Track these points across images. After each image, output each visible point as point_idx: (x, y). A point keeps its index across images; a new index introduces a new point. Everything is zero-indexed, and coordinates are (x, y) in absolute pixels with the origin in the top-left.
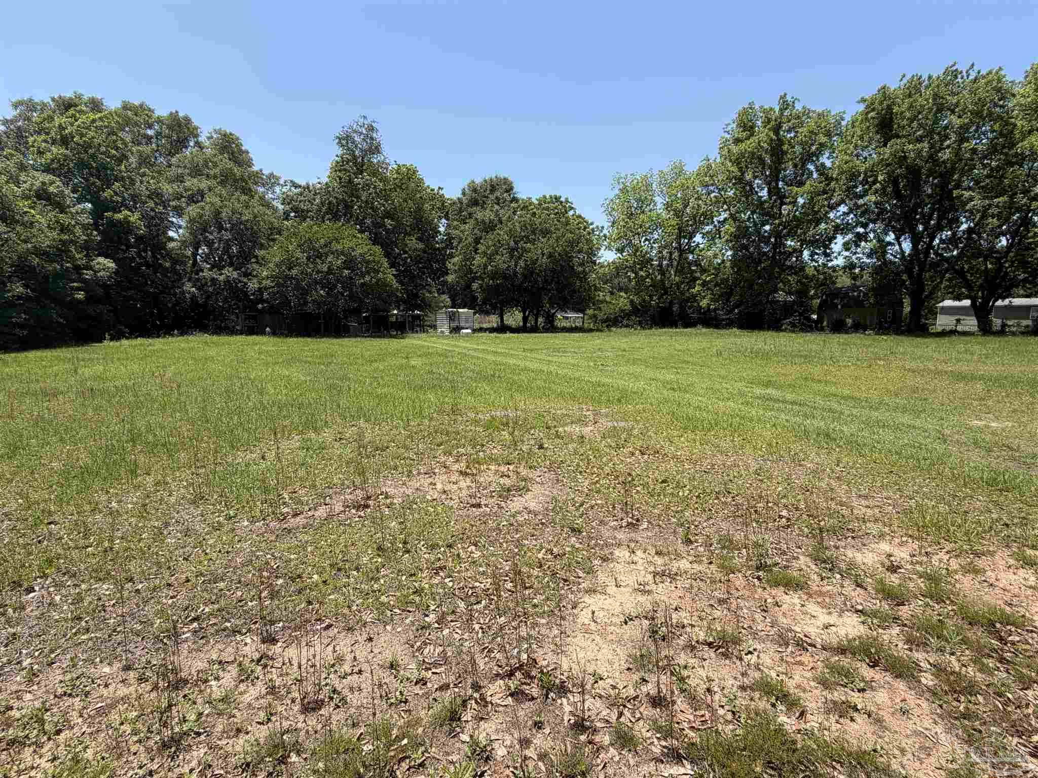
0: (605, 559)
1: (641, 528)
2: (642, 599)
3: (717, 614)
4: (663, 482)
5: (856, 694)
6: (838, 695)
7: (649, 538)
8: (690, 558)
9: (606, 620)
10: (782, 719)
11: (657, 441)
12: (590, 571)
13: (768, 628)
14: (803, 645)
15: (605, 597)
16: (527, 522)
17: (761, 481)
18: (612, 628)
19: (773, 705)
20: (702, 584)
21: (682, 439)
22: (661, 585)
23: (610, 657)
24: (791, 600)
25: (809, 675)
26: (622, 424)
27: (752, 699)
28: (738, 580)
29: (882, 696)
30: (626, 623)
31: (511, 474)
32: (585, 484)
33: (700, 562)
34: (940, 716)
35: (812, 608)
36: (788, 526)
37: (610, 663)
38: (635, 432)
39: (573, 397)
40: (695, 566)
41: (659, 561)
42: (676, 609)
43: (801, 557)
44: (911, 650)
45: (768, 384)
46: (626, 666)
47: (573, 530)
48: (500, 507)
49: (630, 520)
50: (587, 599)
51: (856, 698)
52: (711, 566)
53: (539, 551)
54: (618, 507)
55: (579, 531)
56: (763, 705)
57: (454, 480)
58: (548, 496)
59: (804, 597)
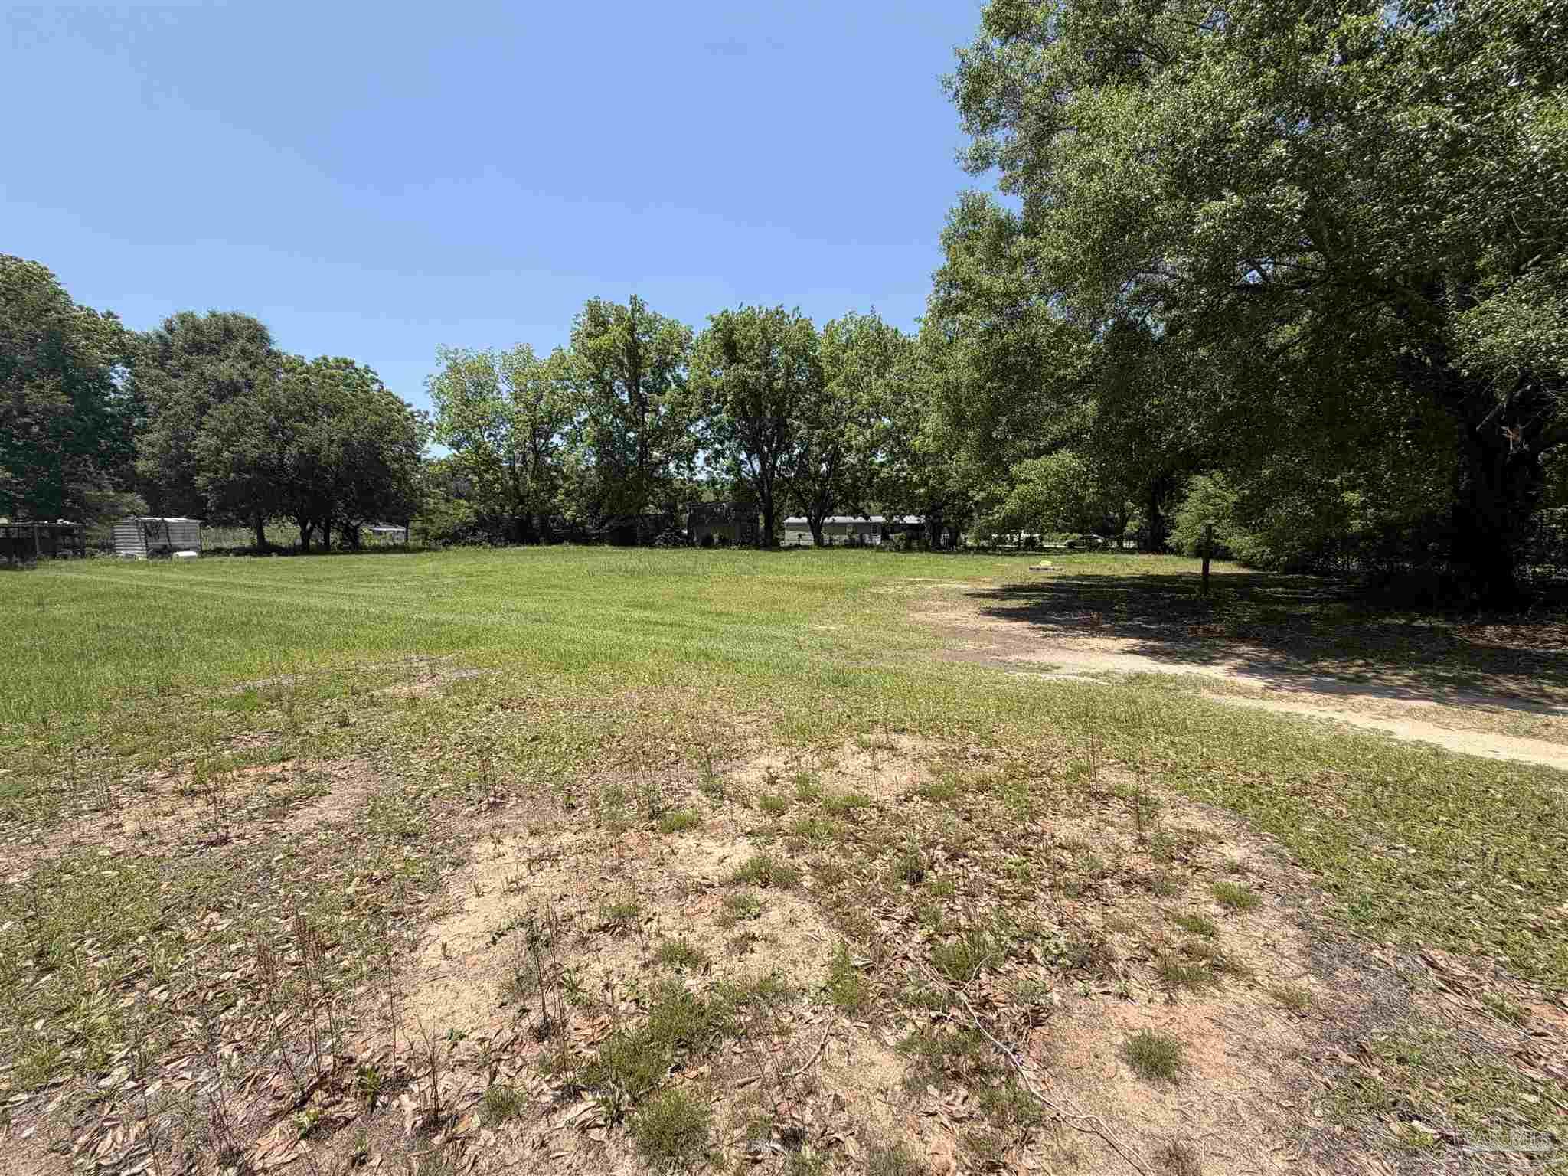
0: (457, 864)
1: (508, 806)
2: (514, 901)
3: (611, 886)
4: (534, 739)
5: (753, 922)
6: (737, 930)
7: (520, 817)
8: (575, 828)
9: (465, 949)
10: (688, 982)
11: (523, 689)
12: (437, 887)
13: (667, 883)
14: (702, 889)
15: (461, 917)
16: (325, 845)
17: (646, 715)
18: (475, 957)
19: (678, 971)
20: (589, 856)
21: (554, 681)
22: (539, 874)
23: (474, 1000)
24: (685, 843)
25: (710, 920)
26: (472, 673)
27: (656, 975)
28: (631, 838)
29: (774, 915)
30: (494, 942)
31: (289, 775)
32: (420, 764)
33: (586, 829)
34: (820, 913)
35: (708, 844)
36: (678, 761)
37: (475, 1008)
38: (492, 681)
39: (396, 644)
40: (581, 836)
41: (535, 843)
42: (561, 899)
43: (693, 792)
44: (792, 857)
45: (646, 606)
46: (498, 1002)
47: (406, 835)
48: (269, 832)
49: (491, 800)
50: (434, 930)
51: (754, 927)
52: (600, 830)
53: (348, 883)
54: (474, 786)
55: (416, 835)
56: (668, 975)
57: (166, 809)
58: (359, 796)
59: (699, 835)
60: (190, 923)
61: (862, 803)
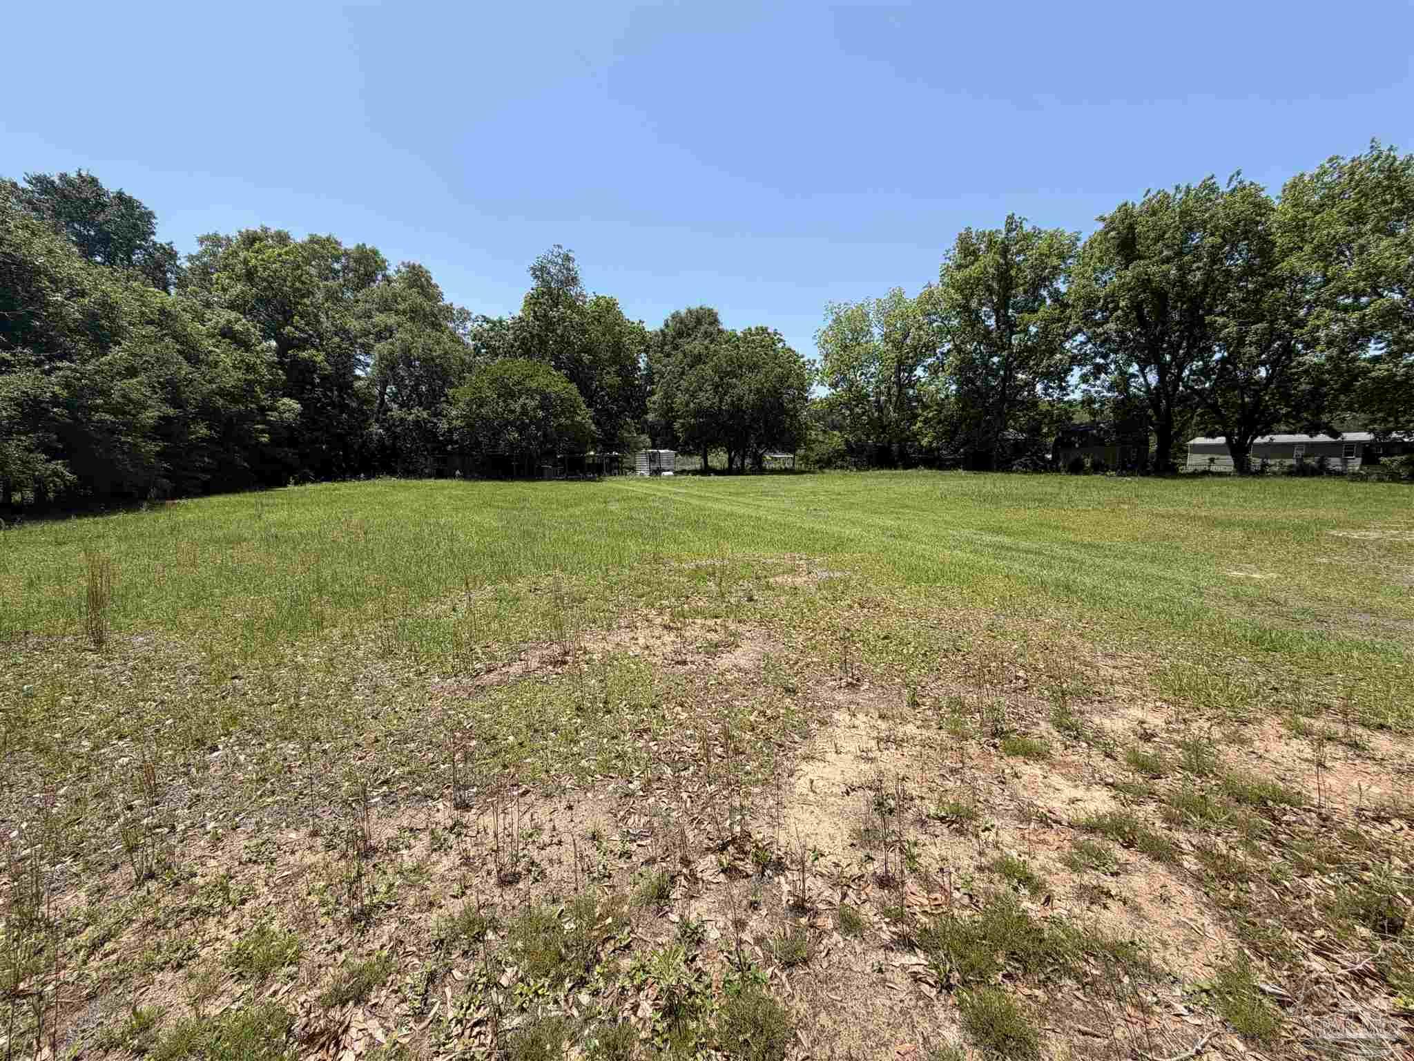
0: (823, 723)
1: (862, 689)
2: (864, 766)
3: (949, 785)
4: (885, 638)
5: (1110, 879)
6: (1089, 878)
7: (871, 700)
8: (919, 723)
9: (826, 790)
10: (1026, 904)
11: (878, 593)
12: (807, 736)
13: (1007, 802)
14: (1047, 821)
15: (823, 764)
16: (737, 682)
17: (994, 637)
18: (833, 799)
19: (1016, 889)
20: (931, 752)
21: (905, 591)
22: (886, 752)
23: (832, 831)
24: (1032, 770)
25: (1055, 855)
26: (838, 574)
27: (991, 882)
28: (972, 748)
29: (1138, 881)
30: (848, 793)
31: (718, 628)
32: (799, 639)
33: (929, 727)
34: (1206, 905)
35: (1056, 779)
36: (1026, 688)
37: (832, 837)
38: (853, 583)
39: (785, 545)
40: (923, 731)
41: (883, 725)
42: (903, 779)
43: (1042, 723)
44: (1170, 830)
45: (999, 531)
46: (850, 841)
47: (788, 690)
48: (708, 664)
49: (850, 680)
50: (804, 766)
51: (1110, 883)
52: (942, 732)
53: (751, 713)
54: (836, 665)
55: (795, 692)
56: (1003, 888)
58: (760, 653)
59: (1047, 768)
60: (668, 709)
61: (1295, 800)
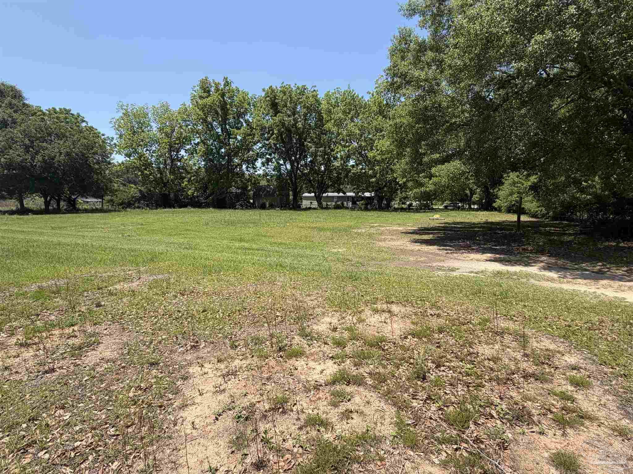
0: (185, 378)
1: (201, 347)
2: (221, 397)
3: (269, 387)
4: (204, 311)
5: (349, 403)
6: (342, 408)
7: (208, 352)
8: (241, 357)
9: (203, 424)
10: (326, 436)
11: (189, 285)
12: (177, 392)
13: (297, 385)
14: (317, 387)
15: (195, 406)
16: (109, 371)
17: (259, 297)
18: (209, 427)
19: (319, 431)
20: (253, 372)
21: (205, 280)
22: (229, 383)
23: (216, 450)
24: (300, 363)
25: (325, 403)
26: (160, 277)
27: (308, 433)
28: (272, 363)
29: (357, 399)
30: (217, 419)
31: (77, 334)
32: (147, 326)
33: (246, 358)
34: (380, 397)
35: (312, 364)
36: (283, 321)
37: (218, 454)
38: (172, 281)
39: (114, 262)
40: (244, 362)
41: (222, 366)
42: (245, 395)
43: (296, 337)
44: (357, 369)
46: (230, 451)
47: (152, 364)
48: (76, 365)
49: (192, 344)
50: (183, 414)
51: (349, 406)
52: (254, 358)
53: (129, 391)
54: (180, 337)
55: (157, 364)
56: (314, 433)
57: (14, 354)
58: (119, 344)
59: (306, 359)
60: (49, 416)
